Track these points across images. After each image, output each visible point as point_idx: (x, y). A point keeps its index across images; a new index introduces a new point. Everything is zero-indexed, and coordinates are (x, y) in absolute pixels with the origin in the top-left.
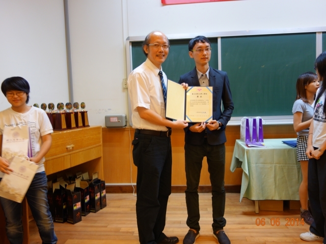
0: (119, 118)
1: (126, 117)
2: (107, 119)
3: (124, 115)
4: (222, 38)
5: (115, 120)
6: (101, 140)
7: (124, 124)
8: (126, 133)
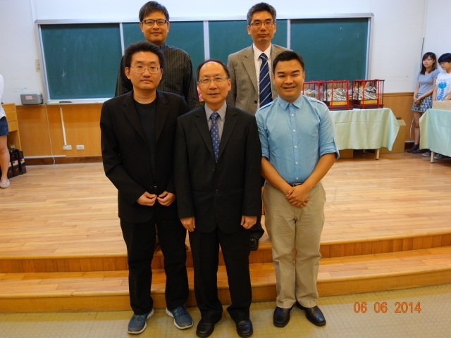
0: (34, 96)
1: (41, 96)
2: (23, 97)
3: (39, 94)
4: (123, 23)
5: (30, 98)
6: (16, 115)
7: (39, 102)
8: (43, 110)
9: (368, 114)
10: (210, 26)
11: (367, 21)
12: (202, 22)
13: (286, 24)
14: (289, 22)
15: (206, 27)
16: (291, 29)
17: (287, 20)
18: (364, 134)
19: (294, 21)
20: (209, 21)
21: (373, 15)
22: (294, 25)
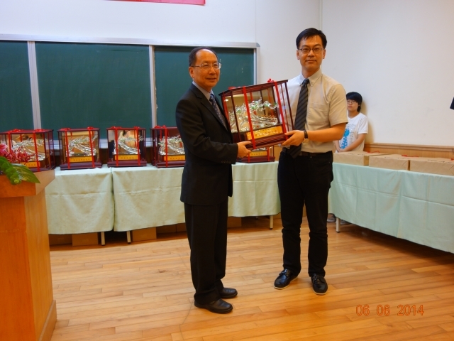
9: (256, 170)
10: (37, 50)
11: (253, 53)
12: (26, 42)
13: (148, 51)
14: (151, 49)
15: (32, 51)
16: (156, 59)
17: (148, 46)
18: (253, 197)
19: (158, 49)
20: (36, 42)
21: (258, 45)
22: (160, 54)
